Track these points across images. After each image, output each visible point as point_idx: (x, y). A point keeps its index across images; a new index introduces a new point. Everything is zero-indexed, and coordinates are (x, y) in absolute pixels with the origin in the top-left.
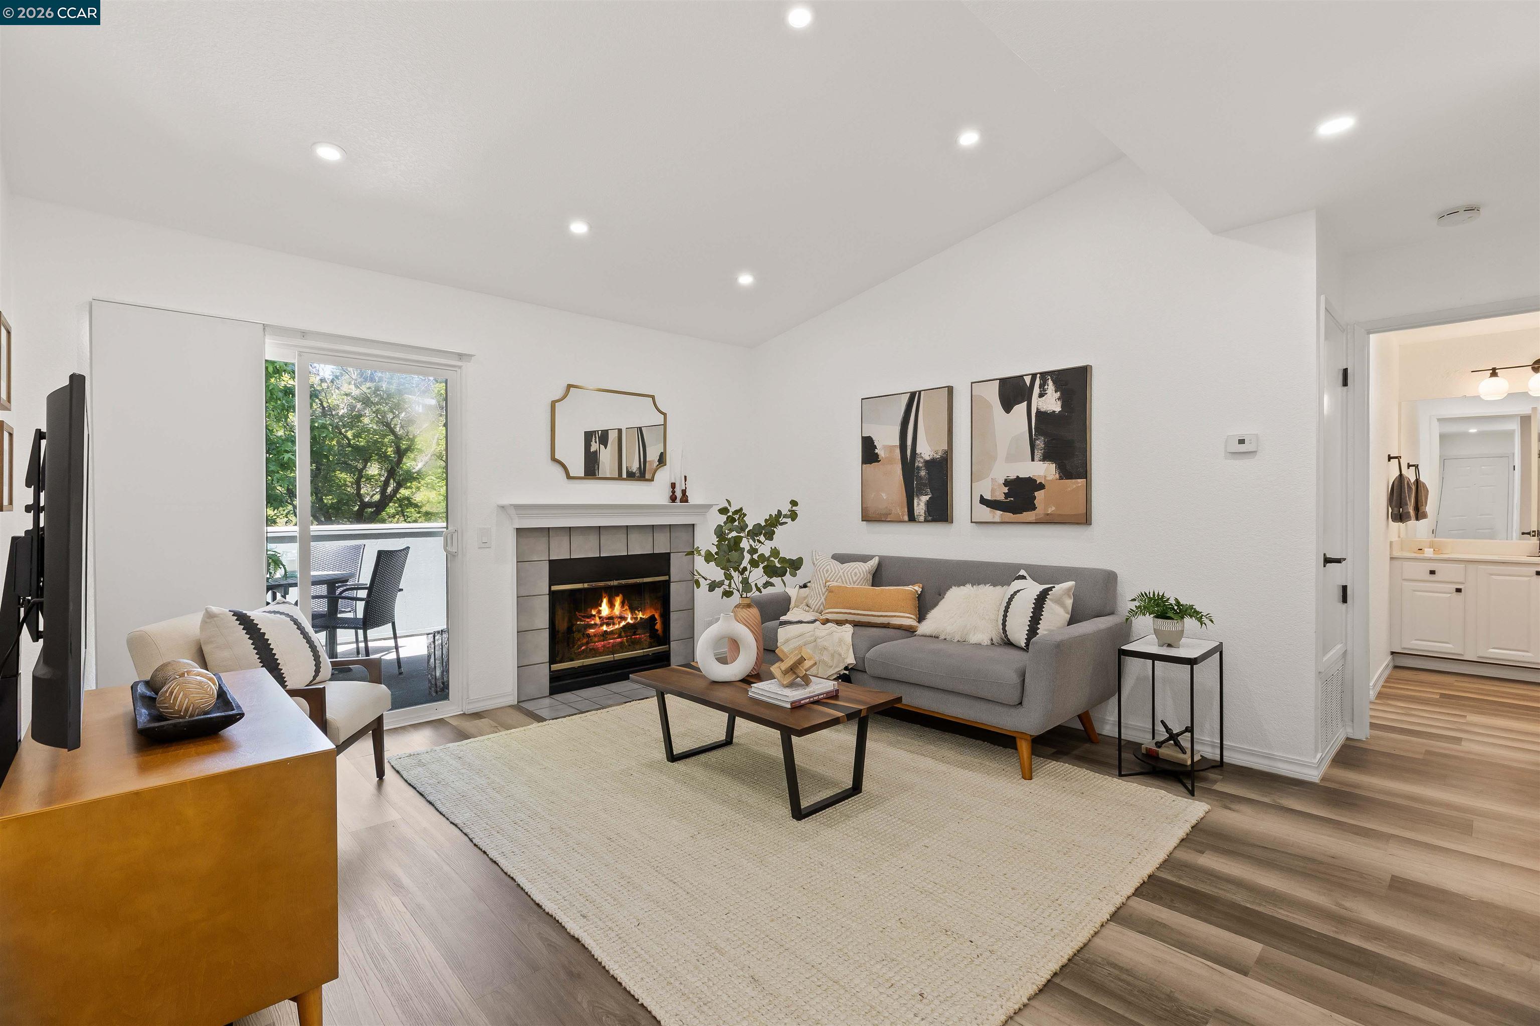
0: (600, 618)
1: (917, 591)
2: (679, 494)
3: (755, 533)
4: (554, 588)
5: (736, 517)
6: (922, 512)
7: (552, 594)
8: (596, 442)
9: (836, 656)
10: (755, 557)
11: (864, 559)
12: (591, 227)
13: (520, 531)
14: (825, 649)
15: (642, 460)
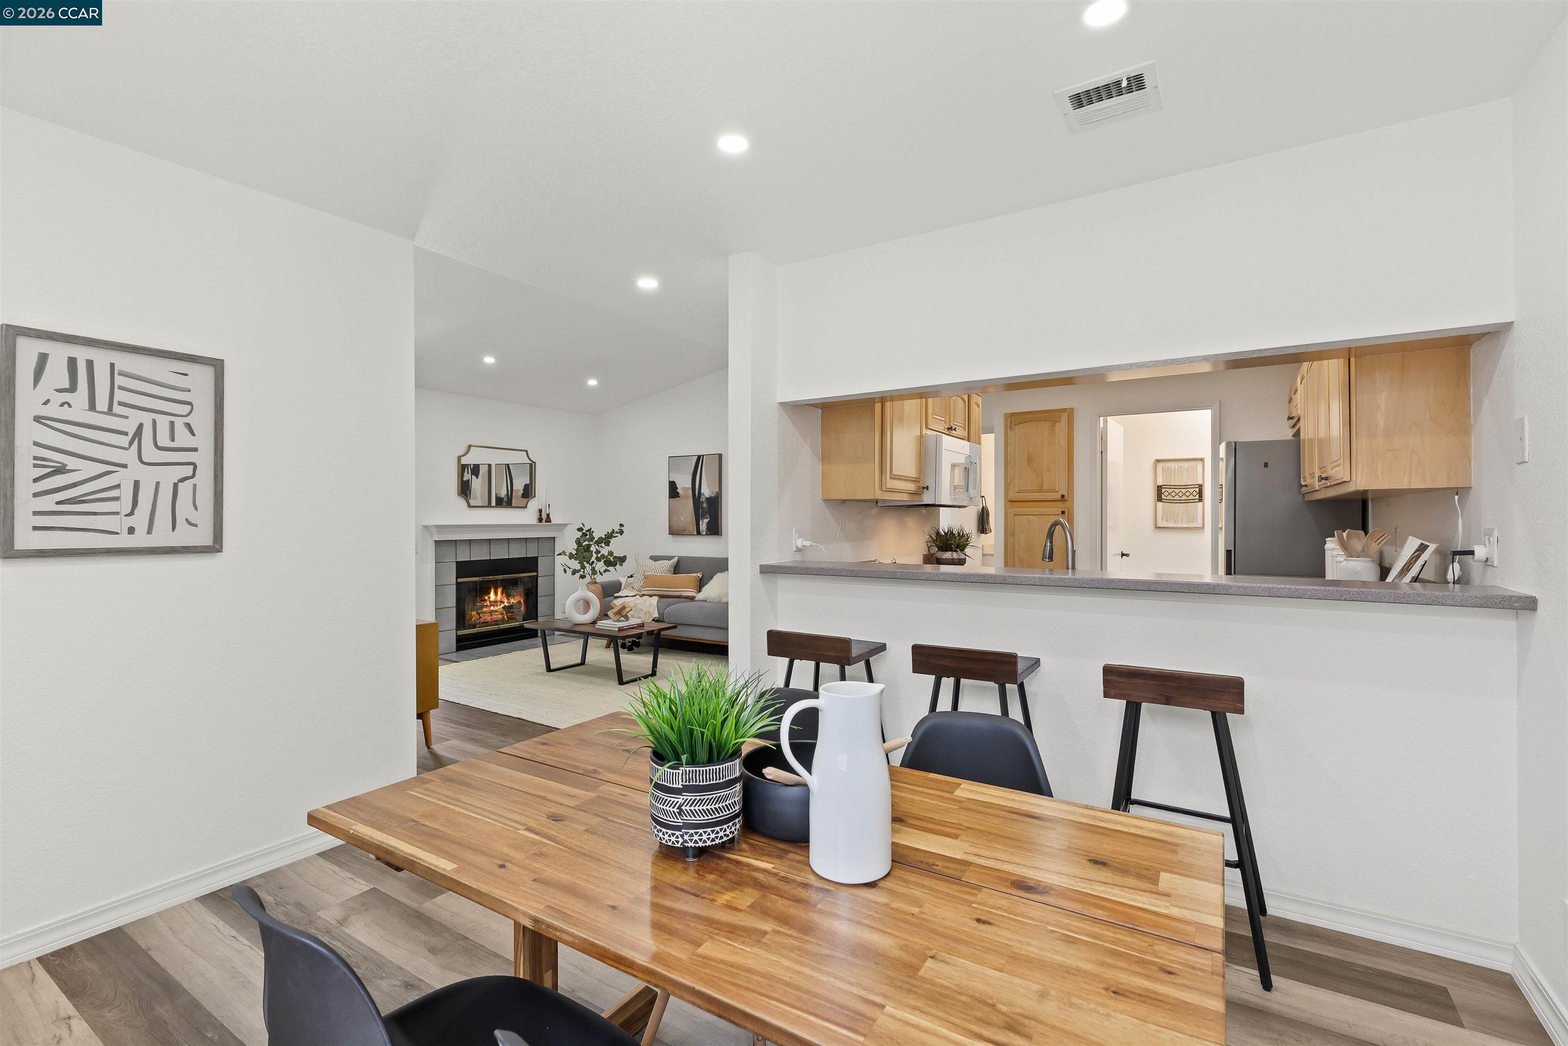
0: (490, 601)
1: (699, 577)
2: (544, 516)
3: (598, 542)
4: (459, 580)
5: (588, 533)
6: (705, 529)
7: (458, 584)
8: (468, 473)
9: (648, 613)
10: (599, 555)
11: (669, 558)
12: (496, 360)
13: (437, 543)
14: (641, 610)
15: (509, 489)
